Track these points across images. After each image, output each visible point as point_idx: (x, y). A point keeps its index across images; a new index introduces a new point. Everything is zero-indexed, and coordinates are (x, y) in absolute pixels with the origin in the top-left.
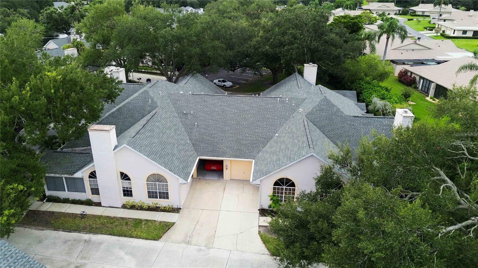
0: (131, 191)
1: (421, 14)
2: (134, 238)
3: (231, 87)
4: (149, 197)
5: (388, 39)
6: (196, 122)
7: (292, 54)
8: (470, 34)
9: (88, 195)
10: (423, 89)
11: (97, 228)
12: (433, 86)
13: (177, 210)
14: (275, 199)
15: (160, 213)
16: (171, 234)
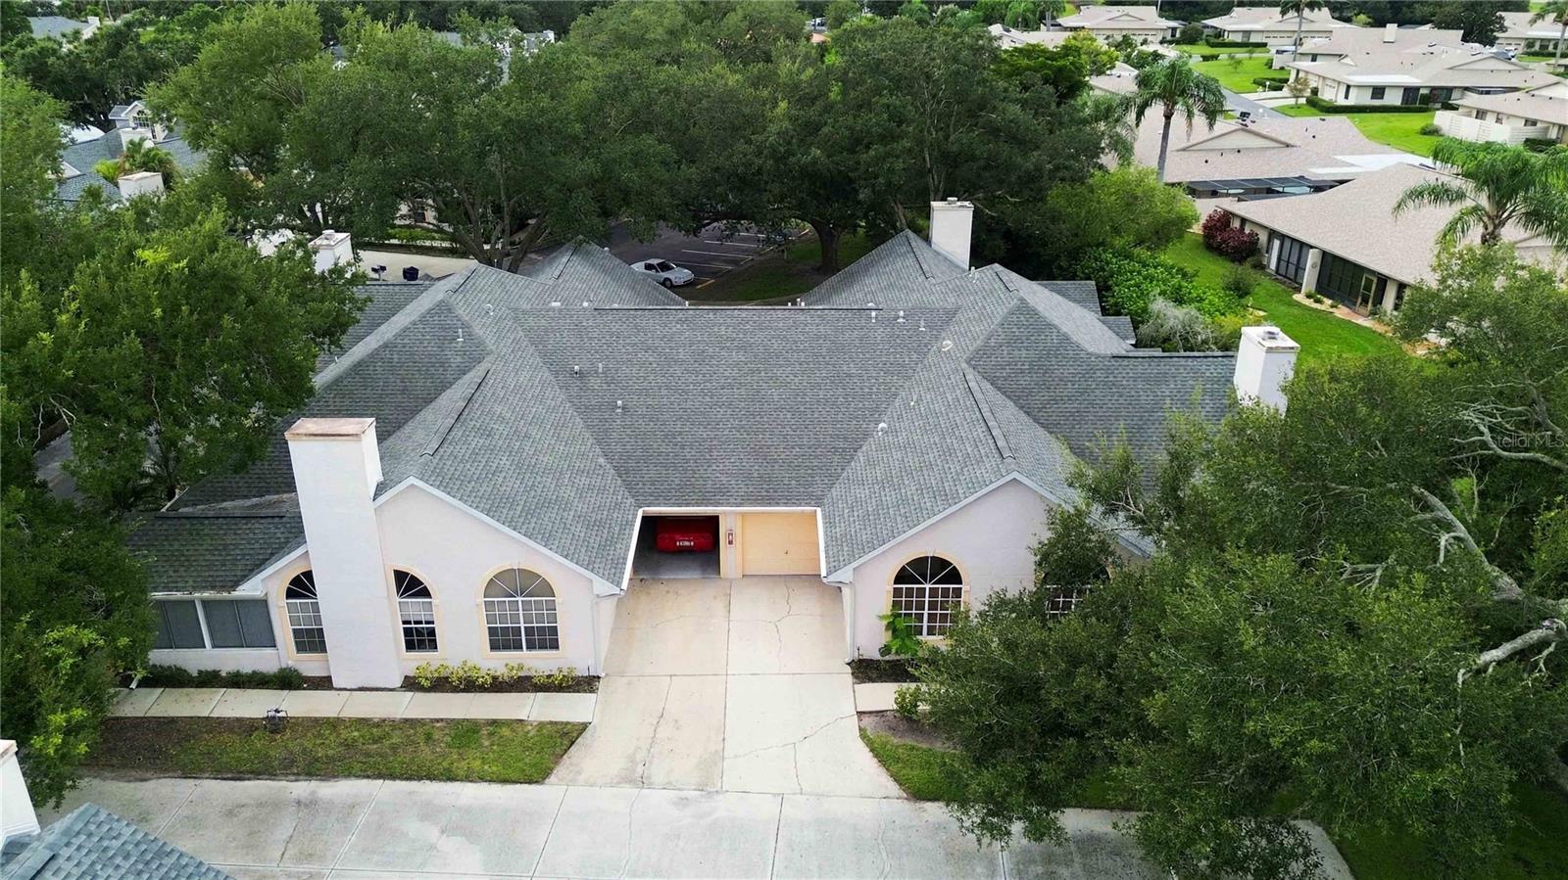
0: (432, 632)
1: (1238, 38)
2: (462, 780)
3: (689, 284)
4: (494, 647)
5: (1168, 117)
6: (620, 399)
7: (891, 170)
8: (1394, 98)
9: (284, 654)
10: (1282, 271)
11: (331, 760)
12: (1312, 259)
13: (587, 684)
14: (900, 626)
15: (532, 695)
16: (581, 759)
